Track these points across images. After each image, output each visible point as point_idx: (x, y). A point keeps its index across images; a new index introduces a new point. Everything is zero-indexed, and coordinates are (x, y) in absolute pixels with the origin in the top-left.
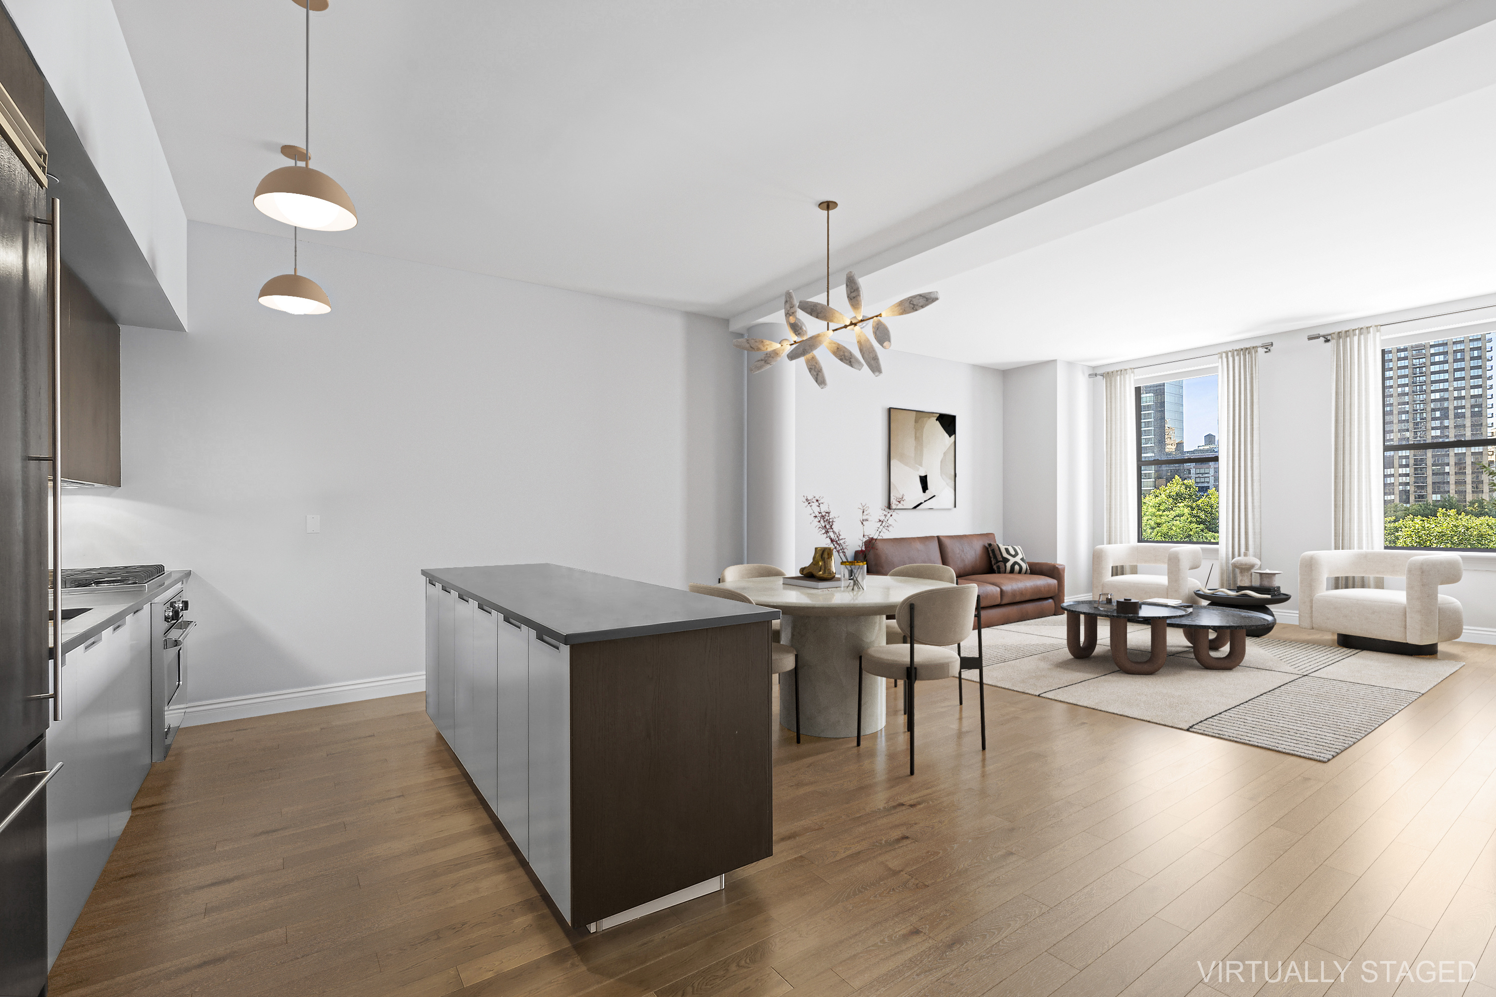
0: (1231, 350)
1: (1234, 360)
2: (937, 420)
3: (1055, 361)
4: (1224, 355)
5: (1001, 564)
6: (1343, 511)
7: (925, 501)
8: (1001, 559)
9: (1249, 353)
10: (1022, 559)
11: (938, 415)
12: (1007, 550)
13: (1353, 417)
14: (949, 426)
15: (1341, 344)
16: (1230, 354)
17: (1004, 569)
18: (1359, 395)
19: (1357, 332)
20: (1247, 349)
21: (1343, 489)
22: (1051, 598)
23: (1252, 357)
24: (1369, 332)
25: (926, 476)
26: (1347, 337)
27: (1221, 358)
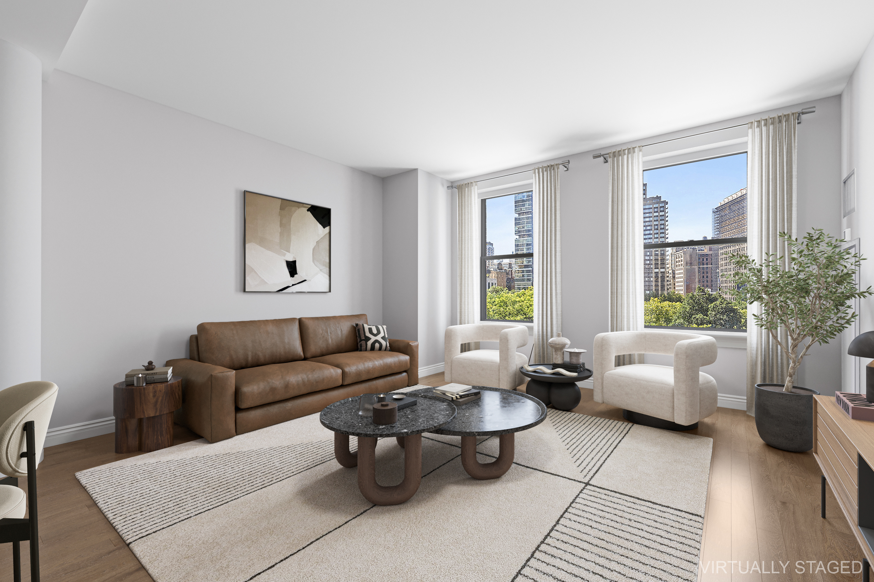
0: (541, 167)
1: (543, 175)
2: (308, 210)
3: (416, 170)
4: (537, 171)
5: (363, 343)
6: (617, 297)
7: (293, 285)
8: (364, 338)
9: (553, 169)
10: (383, 338)
11: (310, 206)
12: (370, 330)
13: (623, 221)
14: (323, 218)
15: (616, 162)
16: (540, 170)
17: (365, 347)
18: (627, 203)
19: (626, 151)
20: (552, 166)
21: (617, 280)
22: (405, 371)
23: (555, 172)
24: (634, 152)
25: (294, 262)
26: (620, 156)
27: (535, 173)
